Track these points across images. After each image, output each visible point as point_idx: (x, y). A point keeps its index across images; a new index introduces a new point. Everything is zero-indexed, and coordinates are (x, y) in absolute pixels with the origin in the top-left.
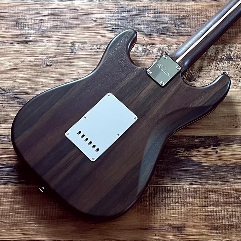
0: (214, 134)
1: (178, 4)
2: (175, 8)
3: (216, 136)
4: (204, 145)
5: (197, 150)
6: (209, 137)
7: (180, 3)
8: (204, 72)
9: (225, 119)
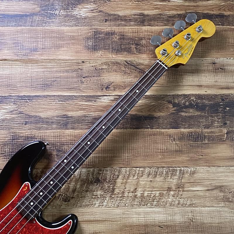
1: (59, 132)
2: (57, 135)
7: (61, 131)
8: (77, 193)
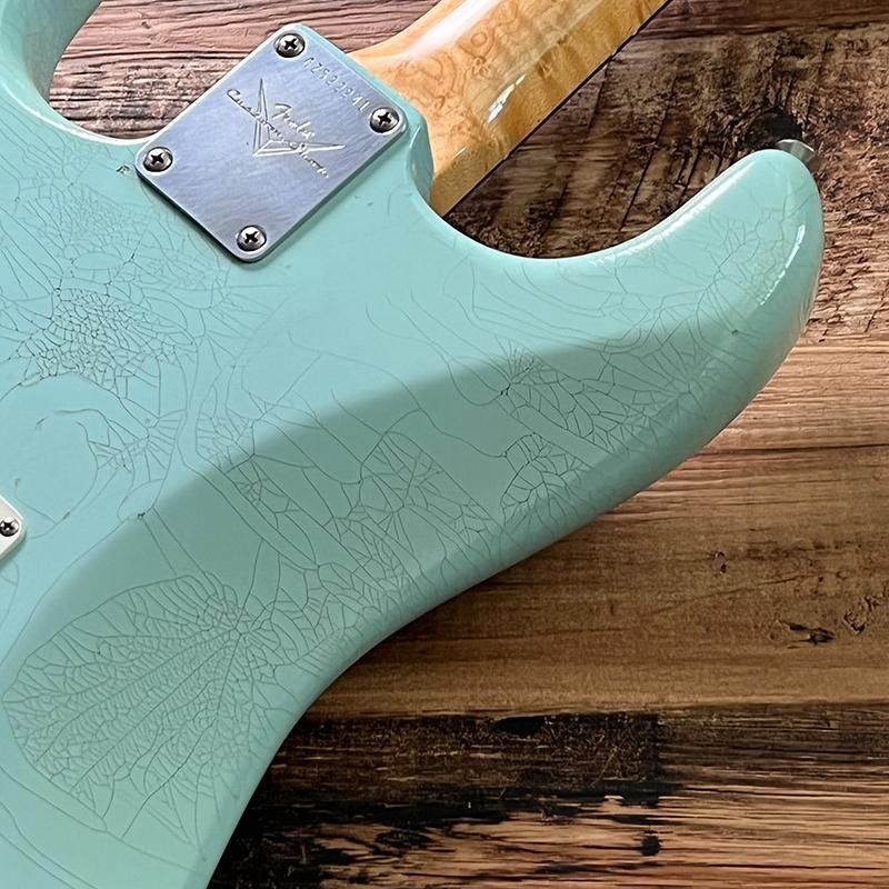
0: (632, 698)
3: (654, 718)
4: (547, 794)
5: (485, 837)
6: (594, 721)
9: (725, 577)
